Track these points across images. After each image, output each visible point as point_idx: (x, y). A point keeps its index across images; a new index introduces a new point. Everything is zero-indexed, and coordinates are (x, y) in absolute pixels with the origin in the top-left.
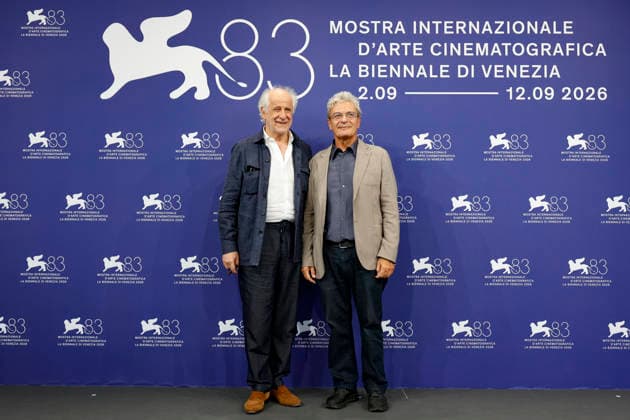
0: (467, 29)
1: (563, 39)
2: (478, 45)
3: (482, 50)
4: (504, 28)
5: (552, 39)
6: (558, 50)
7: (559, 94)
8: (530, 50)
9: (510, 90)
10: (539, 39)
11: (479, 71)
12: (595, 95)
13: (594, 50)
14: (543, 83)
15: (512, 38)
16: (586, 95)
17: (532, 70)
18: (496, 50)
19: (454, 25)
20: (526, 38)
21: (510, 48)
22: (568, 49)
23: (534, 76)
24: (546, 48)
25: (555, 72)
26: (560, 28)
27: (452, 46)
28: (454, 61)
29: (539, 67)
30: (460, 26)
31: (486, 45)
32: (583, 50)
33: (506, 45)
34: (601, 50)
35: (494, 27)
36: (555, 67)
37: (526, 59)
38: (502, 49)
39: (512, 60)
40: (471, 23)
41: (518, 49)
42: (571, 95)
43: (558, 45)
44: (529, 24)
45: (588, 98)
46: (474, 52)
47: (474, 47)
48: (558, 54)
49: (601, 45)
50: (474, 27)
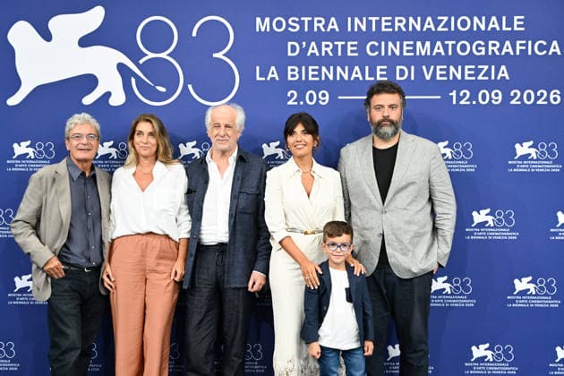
0: (407, 26)
1: (513, 37)
2: (419, 44)
3: (423, 49)
4: (448, 24)
5: (501, 36)
6: (507, 48)
7: (507, 98)
8: (477, 48)
9: (454, 94)
10: (487, 36)
11: (419, 73)
12: (547, 99)
13: (547, 48)
14: (490, 85)
15: (457, 35)
16: (537, 98)
17: (478, 72)
18: (439, 49)
19: (393, 22)
20: (472, 36)
21: (454, 47)
22: (518, 48)
23: (480, 78)
24: (494, 46)
25: (504, 72)
26: (510, 24)
27: (390, 44)
28: (392, 61)
29: (486, 67)
30: (400, 23)
31: (428, 44)
32: (534, 48)
33: (450, 43)
34: (555, 48)
35: (437, 23)
36: (503, 68)
37: (471, 59)
38: (446, 47)
39: (455, 60)
40: (411, 20)
41: (463, 48)
42: (521, 99)
43: (508, 43)
44: (476, 19)
45: (539, 102)
46: (414, 51)
47: (414, 46)
48: (507, 53)
49: (555, 43)
50: (415, 24)
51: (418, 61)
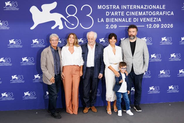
0: (136, 8)
1: (162, 10)
3: (140, 14)
4: (147, 7)
5: (159, 10)
6: (161, 13)
7: (160, 26)
8: (154, 13)
9: (147, 25)
10: (156, 10)
11: (139, 20)
12: (170, 26)
13: (170, 13)
14: (156, 23)
15: (149, 10)
16: (167, 26)
17: (154, 19)
18: (144, 14)
19: (133, 6)
20: (153, 10)
21: (148, 13)
22: (164, 13)
23: (154, 21)
24: (158, 13)
25: (160, 20)
26: (162, 7)
27: (132, 12)
28: (133, 17)
29: (156, 18)
30: (135, 6)
31: (142, 12)
32: (167, 13)
33: (147, 12)
34: (172, 13)
35: (144, 7)
36: (160, 18)
37: (152, 16)
38: (146, 13)
39: (148, 17)
40: (138, 6)
41: (150, 13)
42: (164, 26)
43: (161, 12)
44: (154, 6)
45: (168, 27)
46: (138, 14)
47: (138, 13)
48: (161, 15)
49: (172, 12)
50: (139, 7)
51: (139, 17)
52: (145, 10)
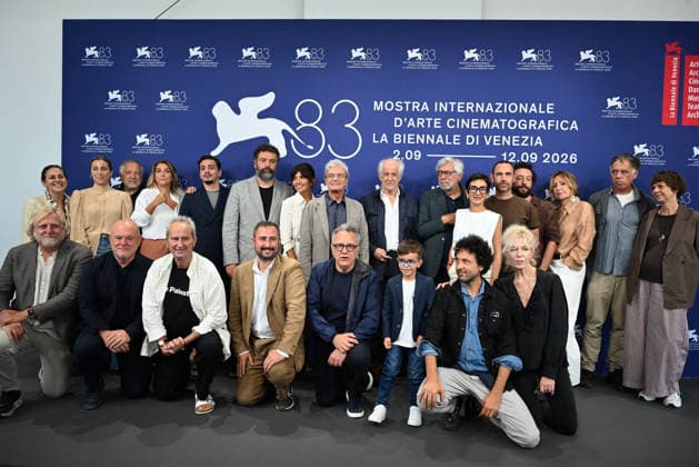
0: (474, 109)
1: (546, 117)
2: (482, 121)
3: (485, 124)
4: (502, 108)
5: (538, 117)
6: (542, 125)
7: (541, 158)
8: (521, 125)
9: (505, 155)
10: (528, 117)
11: (482, 140)
12: (568, 160)
13: (569, 126)
14: (529, 150)
15: (508, 116)
16: (561, 159)
17: (521, 140)
18: (496, 124)
19: (465, 106)
20: (518, 116)
21: (506, 123)
22: (549, 125)
23: (523, 144)
24: (533, 124)
25: (539, 141)
26: (544, 108)
27: (463, 121)
28: (464, 132)
29: (527, 138)
30: (470, 107)
31: (488, 121)
32: (561, 125)
33: (503, 121)
34: (574, 126)
35: (495, 107)
36: (539, 138)
37: (517, 132)
38: (500, 124)
39: (507, 132)
40: (478, 105)
41: (512, 124)
42: (550, 159)
43: (542, 122)
44: (521, 105)
45: (563, 162)
46: (479, 125)
47: (479, 122)
48: (542, 129)
49: (574, 122)
50: (480, 107)
51: (482, 132)
52: (498, 116)
